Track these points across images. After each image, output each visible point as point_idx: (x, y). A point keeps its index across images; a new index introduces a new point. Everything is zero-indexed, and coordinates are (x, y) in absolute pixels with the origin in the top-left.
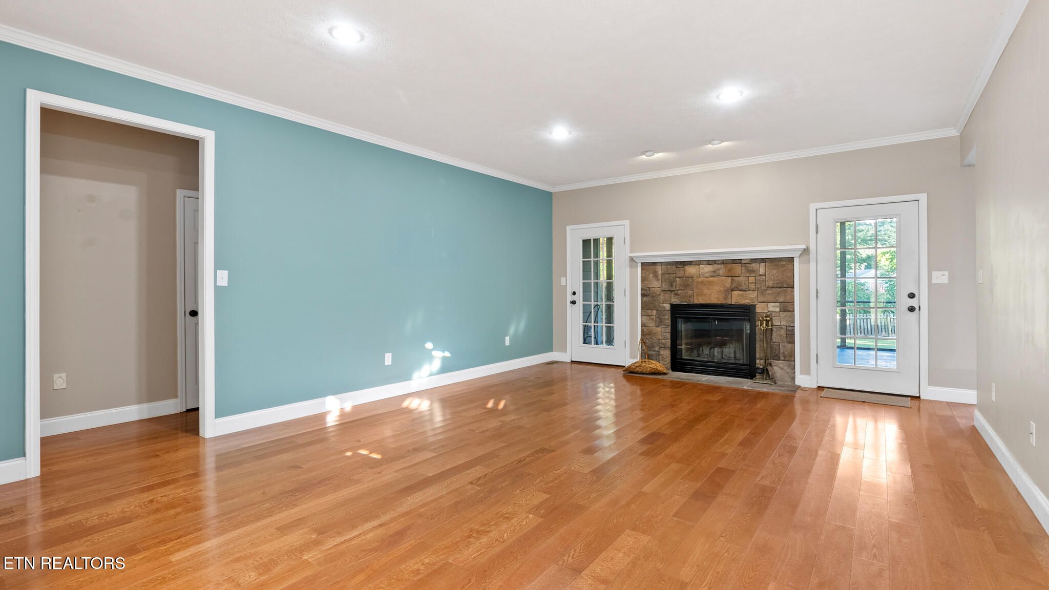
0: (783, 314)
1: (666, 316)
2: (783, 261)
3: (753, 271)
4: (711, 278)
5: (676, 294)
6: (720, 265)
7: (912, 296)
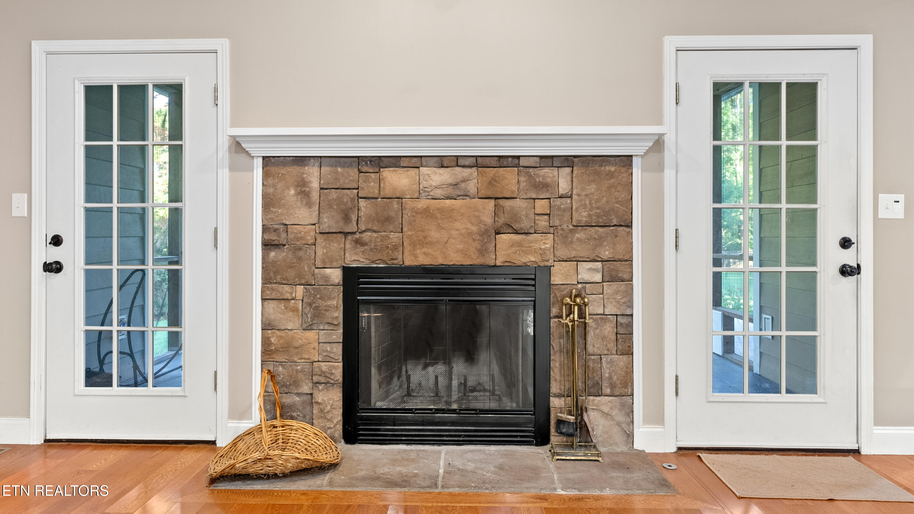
0: (609, 288)
1: (330, 298)
2: (609, 163)
3: (545, 186)
4: (448, 201)
5: (358, 242)
6: (468, 170)
7: (846, 243)
